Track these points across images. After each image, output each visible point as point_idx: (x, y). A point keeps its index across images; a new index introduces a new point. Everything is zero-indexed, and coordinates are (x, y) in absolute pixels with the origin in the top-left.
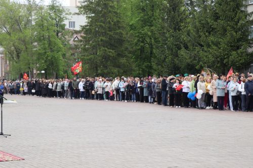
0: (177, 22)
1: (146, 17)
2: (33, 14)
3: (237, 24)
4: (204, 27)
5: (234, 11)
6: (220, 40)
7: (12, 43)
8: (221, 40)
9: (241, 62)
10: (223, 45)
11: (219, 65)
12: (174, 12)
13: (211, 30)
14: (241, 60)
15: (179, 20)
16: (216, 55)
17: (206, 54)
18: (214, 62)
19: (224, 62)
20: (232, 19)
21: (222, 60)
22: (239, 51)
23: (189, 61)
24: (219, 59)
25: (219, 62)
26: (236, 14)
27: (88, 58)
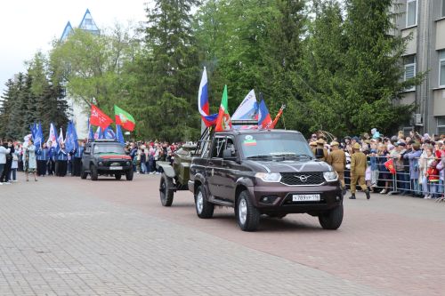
0: (292, 57)
1: (255, 51)
2: (121, 52)
3: (376, 58)
4: (325, 62)
5: (373, 35)
6: (348, 83)
7: (86, 91)
8: (350, 83)
9: (378, 120)
10: (350, 92)
11: (343, 125)
12: (289, 41)
13: (335, 68)
14: (378, 117)
15: (295, 53)
16: (339, 108)
17: (324, 106)
18: (335, 120)
19: (352, 121)
20: (370, 48)
21: (348, 117)
22: (376, 103)
23: (298, 118)
24: (343, 116)
25: (343, 120)
26: (377, 39)
27: (143, 110)
